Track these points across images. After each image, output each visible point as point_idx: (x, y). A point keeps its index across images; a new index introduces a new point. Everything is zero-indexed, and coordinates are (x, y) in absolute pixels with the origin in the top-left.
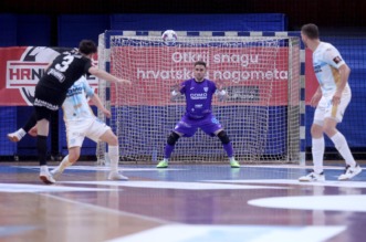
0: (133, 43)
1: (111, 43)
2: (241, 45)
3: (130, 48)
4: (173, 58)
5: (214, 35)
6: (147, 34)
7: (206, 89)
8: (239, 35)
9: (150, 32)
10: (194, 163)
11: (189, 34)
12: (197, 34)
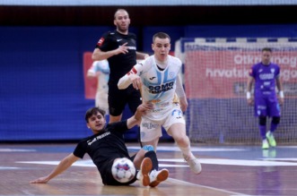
0: (204, 48)
1: (186, 48)
2: (291, 49)
3: (201, 53)
4: (235, 60)
5: (269, 41)
6: (214, 41)
7: (273, 70)
8: (290, 41)
9: (217, 39)
10: (254, 145)
11: (249, 41)
12: (255, 41)
